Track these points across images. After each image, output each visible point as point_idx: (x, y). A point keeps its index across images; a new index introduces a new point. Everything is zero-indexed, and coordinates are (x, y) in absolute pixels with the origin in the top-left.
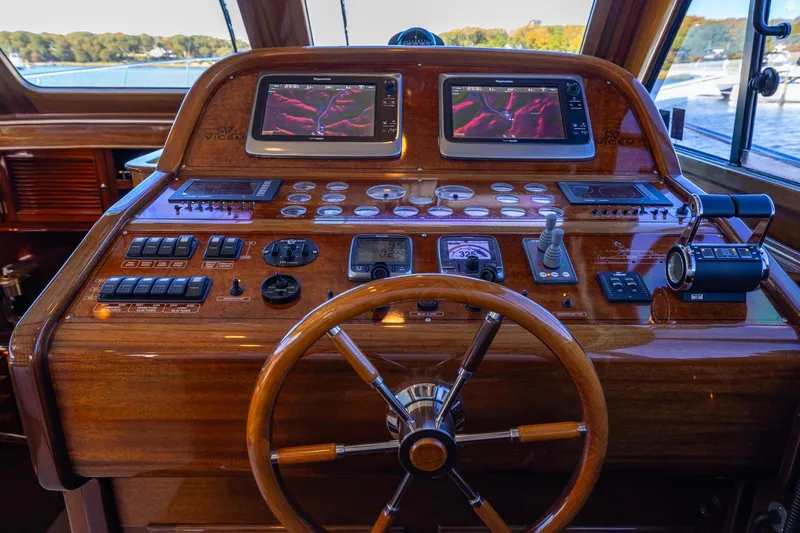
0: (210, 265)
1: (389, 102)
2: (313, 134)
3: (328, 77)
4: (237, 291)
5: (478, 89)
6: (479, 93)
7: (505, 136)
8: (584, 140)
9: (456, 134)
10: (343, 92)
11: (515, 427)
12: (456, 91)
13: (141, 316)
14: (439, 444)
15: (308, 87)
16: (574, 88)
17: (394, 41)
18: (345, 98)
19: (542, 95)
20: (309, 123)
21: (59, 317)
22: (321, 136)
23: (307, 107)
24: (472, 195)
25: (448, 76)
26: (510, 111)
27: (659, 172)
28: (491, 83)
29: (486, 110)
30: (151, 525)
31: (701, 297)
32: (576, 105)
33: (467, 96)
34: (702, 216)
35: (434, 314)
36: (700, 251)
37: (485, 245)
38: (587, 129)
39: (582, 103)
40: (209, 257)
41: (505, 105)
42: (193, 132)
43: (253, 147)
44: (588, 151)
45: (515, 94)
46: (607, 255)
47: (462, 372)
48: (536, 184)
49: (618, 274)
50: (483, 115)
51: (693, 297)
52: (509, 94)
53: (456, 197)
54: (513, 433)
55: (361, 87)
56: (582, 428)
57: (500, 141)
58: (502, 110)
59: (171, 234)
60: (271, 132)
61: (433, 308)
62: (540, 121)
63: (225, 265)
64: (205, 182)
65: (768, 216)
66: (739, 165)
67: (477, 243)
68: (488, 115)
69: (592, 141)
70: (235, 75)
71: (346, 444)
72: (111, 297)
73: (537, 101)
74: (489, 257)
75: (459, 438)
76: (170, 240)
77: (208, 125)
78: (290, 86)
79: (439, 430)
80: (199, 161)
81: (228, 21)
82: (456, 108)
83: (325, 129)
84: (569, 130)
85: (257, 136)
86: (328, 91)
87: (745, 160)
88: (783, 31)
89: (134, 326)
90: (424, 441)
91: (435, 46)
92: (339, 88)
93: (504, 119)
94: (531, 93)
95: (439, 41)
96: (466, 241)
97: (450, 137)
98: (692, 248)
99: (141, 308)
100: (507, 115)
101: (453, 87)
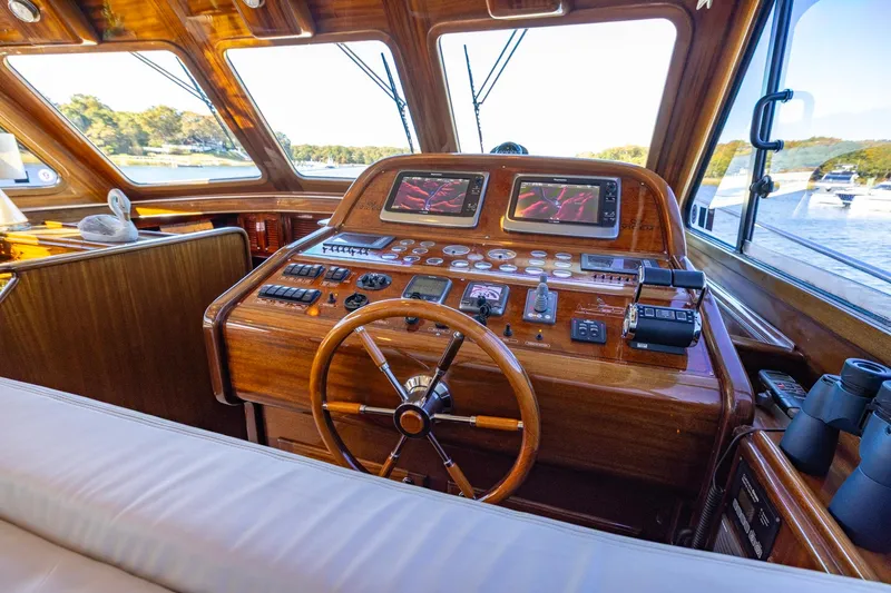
0: (325, 283)
1: (476, 191)
2: (422, 209)
3: (441, 173)
4: (332, 301)
5: (540, 184)
6: (540, 187)
7: (551, 218)
8: (611, 224)
9: (517, 215)
10: (448, 183)
11: (476, 415)
12: (524, 185)
13: (276, 308)
14: (420, 418)
15: (427, 179)
16: (611, 187)
17: (493, 151)
18: (449, 187)
19: (587, 191)
20: (422, 202)
21: (234, 304)
22: (427, 211)
23: (423, 192)
24: (514, 256)
25: (520, 175)
26: (561, 201)
27: (668, 252)
28: (551, 181)
29: (543, 199)
30: (281, 438)
31: (646, 346)
32: (610, 198)
33: (531, 189)
34: (644, 283)
36: (643, 310)
37: (499, 290)
38: (615, 217)
39: (616, 198)
40: (326, 279)
41: (558, 196)
42: (353, 205)
43: (385, 216)
44: (613, 233)
45: (567, 189)
46: (587, 307)
47: (438, 370)
48: (564, 252)
49: (588, 321)
50: (539, 203)
51: (639, 345)
52: (562, 189)
54: (472, 420)
55: (460, 180)
56: (520, 424)
57: (546, 221)
58: (554, 200)
59: (309, 263)
60: (397, 207)
61: (444, 327)
62: (581, 209)
63: (332, 284)
64: (351, 234)
66: (742, 252)
67: (494, 288)
68: (543, 203)
69: (617, 225)
70: (386, 171)
71: (368, 405)
72: (265, 295)
73: (582, 195)
74: (497, 299)
75: (436, 416)
76: (309, 266)
77: (361, 201)
78: (416, 178)
80: (352, 222)
81: (409, 138)
82: (521, 197)
83: (431, 207)
84: (601, 216)
85: (388, 209)
86: (438, 183)
87: (746, 249)
88: (778, 146)
89: (269, 313)
90: (410, 412)
91: (521, 155)
92: (446, 181)
93: (554, 206)
94: (579, 189)
95: (525, 151)
96: (488, 286)
97: (511, 216)
98: (638, 307)
99: (277, 304)
100: (557, 204)
101: (522, 183)
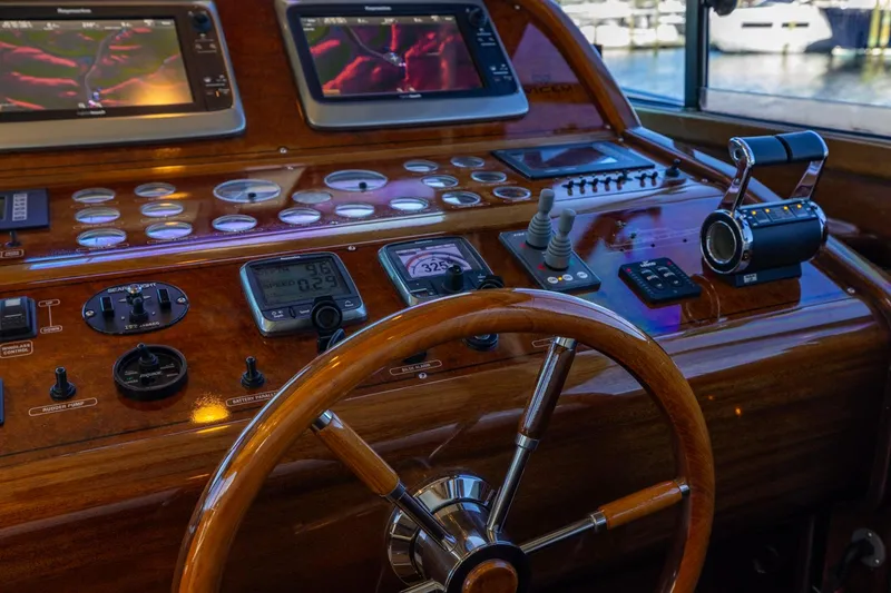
1: (206, 45)
2: (82, 106)
3: (85, 7)
4: (66, 391)
5: (341, 20)
6: (344, 26)
7: (400, 90)
9: (327, 91)
10: (120, 31)
12: (308, 24)
15: (50, 26)
16: (477, 16)
19: (435, 28)
20: (70, 87)
22: (99, 109)
23: (54, 60)
24: (383, 182)
26: (399, 52)
27: (612, 126)
28: (358, 11)
29: (362, 52)
31: (755, 279)
32: (486, 39)
33: (329, 32)
34: (753, 166)
35: (426, 365)
36: (751, 215)
37: (452, 249)
38: (510, 74)
39: (494, 36)
41: (388, 42)
45: (397, 26)
47: (523, 440)
50: (359, 60)
52: (388, 27)
53: (363, 186)
54: (597, 520)
55: (148, 22)
57: (395, 98)
58: (385, 51)
61: (422, 357)
62: (443, 65)
63: (15, 349)
65: (820, 158)
66: (699, 109)
67: (438, 248)
68: (367, 59)
69: (520, 89)
73: (431, 36)
74: (468, 266)
75: (526, 548)
78: (14, 24)
79: (498, 542)
82: (315, 50)
83: (102, 97)
84: (484, 74)
86: (87, 31)
87: (704, 101)
90: (487, 568)
92: (109, 26)
93: (392, 64)
94: (419, 25)
96: (423, 248)
97: (318, 95)
98: (741, 212)
100: (395, 58)
101: (303, 20)
